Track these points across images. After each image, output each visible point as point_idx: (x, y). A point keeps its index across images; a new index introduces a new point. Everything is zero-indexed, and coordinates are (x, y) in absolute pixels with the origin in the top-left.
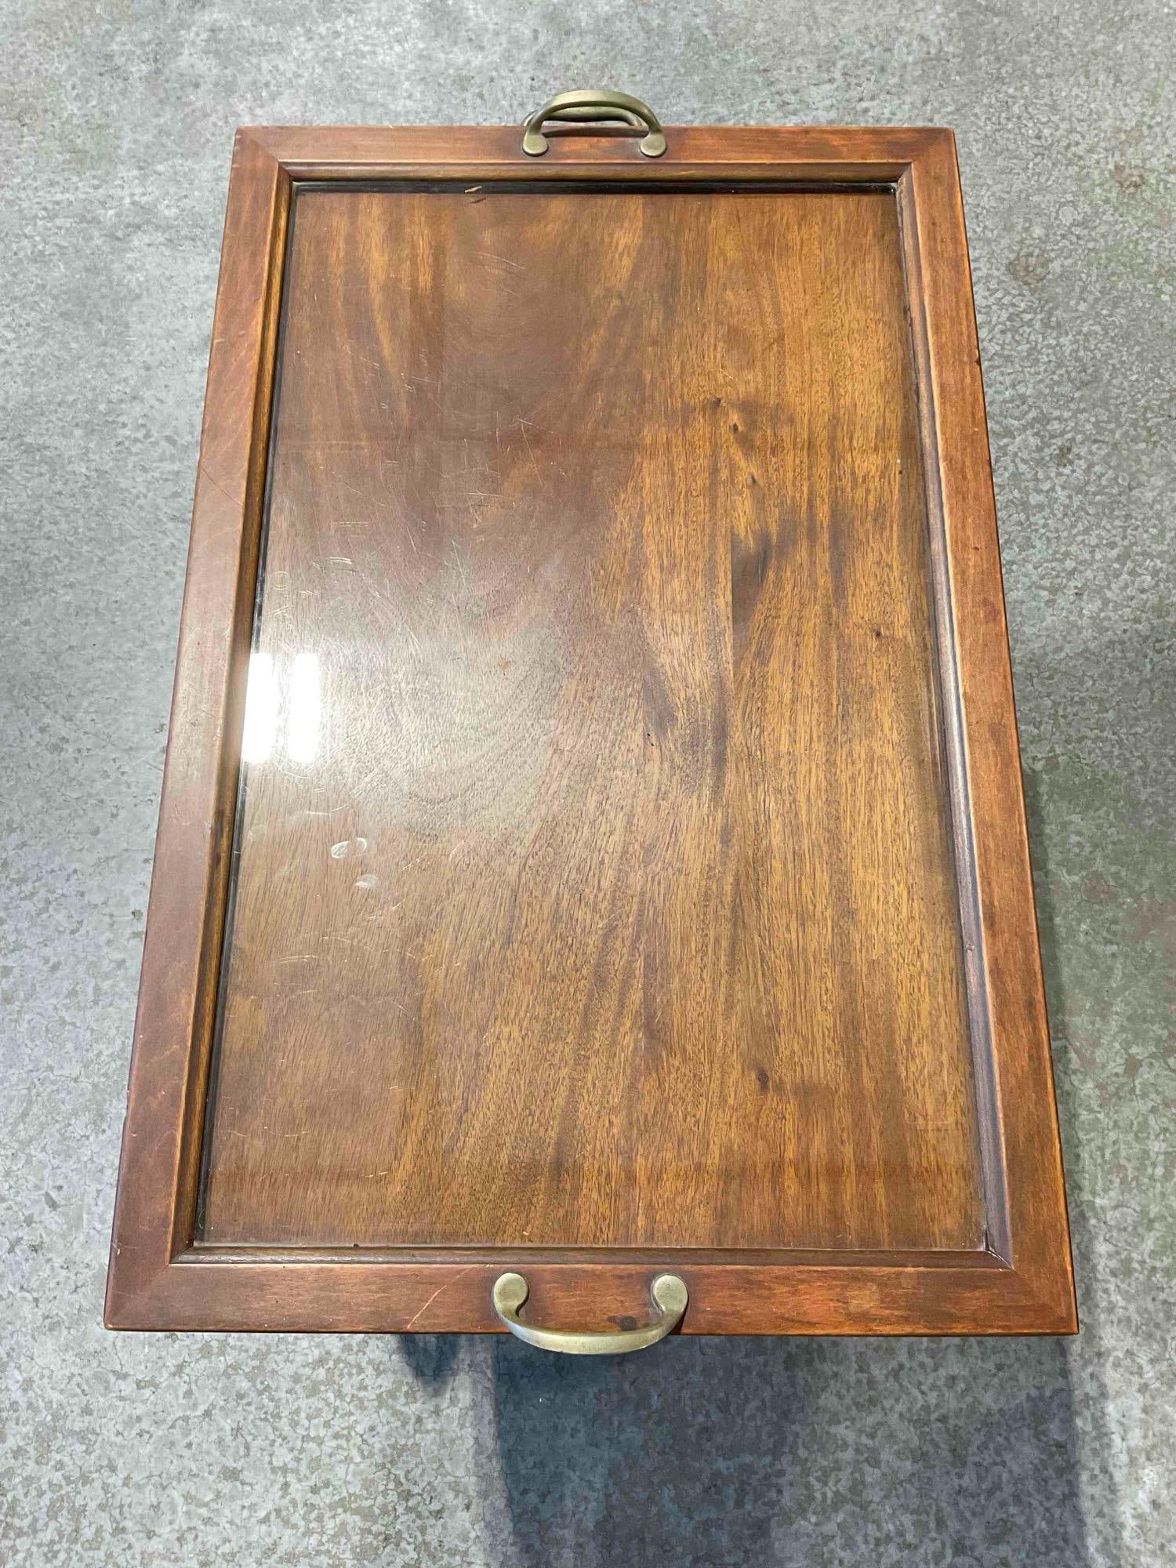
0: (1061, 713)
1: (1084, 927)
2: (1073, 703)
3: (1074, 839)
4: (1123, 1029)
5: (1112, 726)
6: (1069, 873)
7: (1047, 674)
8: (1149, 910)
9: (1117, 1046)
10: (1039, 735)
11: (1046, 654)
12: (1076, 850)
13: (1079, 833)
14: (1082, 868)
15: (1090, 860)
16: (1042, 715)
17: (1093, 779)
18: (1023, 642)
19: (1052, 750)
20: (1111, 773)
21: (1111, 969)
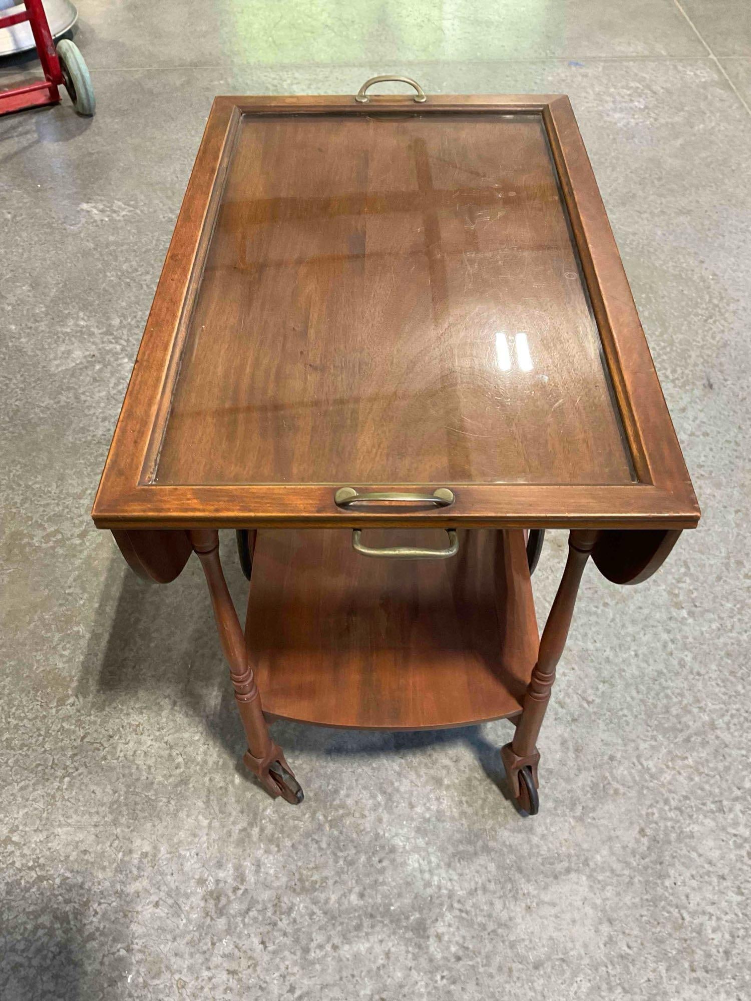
0: (41, 738)
1: (82, 602)
2: (29, 746)
3: (66, 653)
4: (81, 552)
5: (8, 729)
6: (78, 632)
7: (40, 768)
8: (36, 612)
9: (88, 544)
10: (63, 721)
11: (34, 784)
12: (68, 646)
13: (61, 656)
14: (69, 635)
15: (61, 640)
16: (56, 737)
17: (38, 691)
18: (48, 794)
19: (57, 711)
20: (23, 695)
21: (75, 580)
